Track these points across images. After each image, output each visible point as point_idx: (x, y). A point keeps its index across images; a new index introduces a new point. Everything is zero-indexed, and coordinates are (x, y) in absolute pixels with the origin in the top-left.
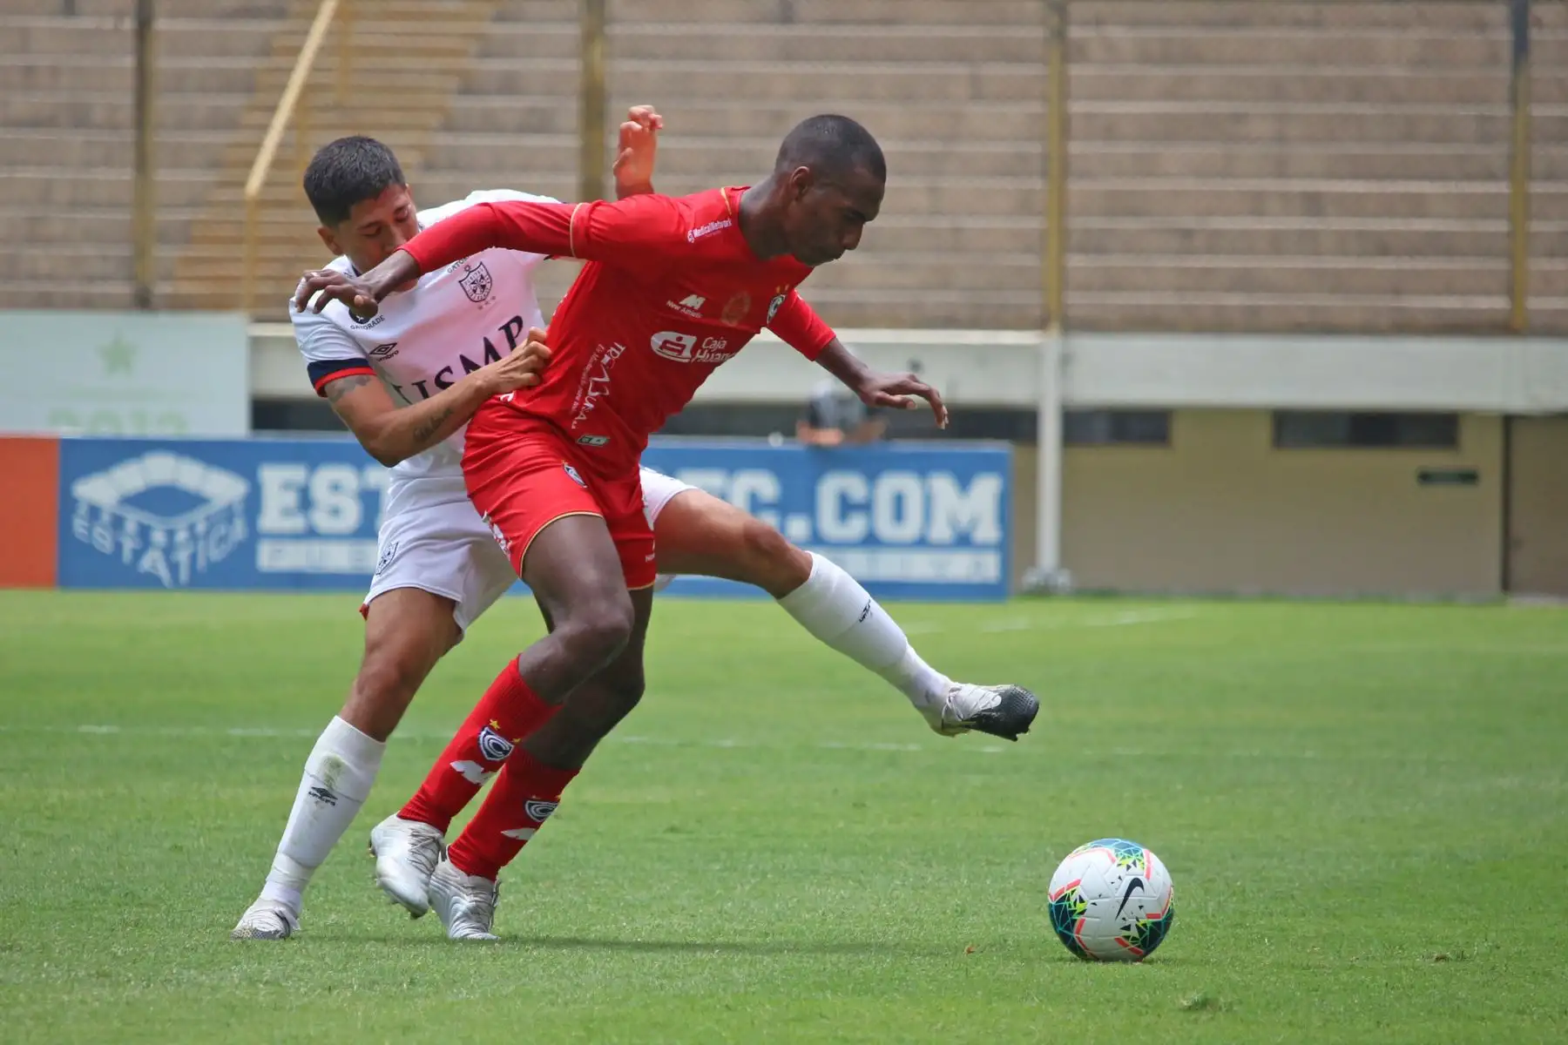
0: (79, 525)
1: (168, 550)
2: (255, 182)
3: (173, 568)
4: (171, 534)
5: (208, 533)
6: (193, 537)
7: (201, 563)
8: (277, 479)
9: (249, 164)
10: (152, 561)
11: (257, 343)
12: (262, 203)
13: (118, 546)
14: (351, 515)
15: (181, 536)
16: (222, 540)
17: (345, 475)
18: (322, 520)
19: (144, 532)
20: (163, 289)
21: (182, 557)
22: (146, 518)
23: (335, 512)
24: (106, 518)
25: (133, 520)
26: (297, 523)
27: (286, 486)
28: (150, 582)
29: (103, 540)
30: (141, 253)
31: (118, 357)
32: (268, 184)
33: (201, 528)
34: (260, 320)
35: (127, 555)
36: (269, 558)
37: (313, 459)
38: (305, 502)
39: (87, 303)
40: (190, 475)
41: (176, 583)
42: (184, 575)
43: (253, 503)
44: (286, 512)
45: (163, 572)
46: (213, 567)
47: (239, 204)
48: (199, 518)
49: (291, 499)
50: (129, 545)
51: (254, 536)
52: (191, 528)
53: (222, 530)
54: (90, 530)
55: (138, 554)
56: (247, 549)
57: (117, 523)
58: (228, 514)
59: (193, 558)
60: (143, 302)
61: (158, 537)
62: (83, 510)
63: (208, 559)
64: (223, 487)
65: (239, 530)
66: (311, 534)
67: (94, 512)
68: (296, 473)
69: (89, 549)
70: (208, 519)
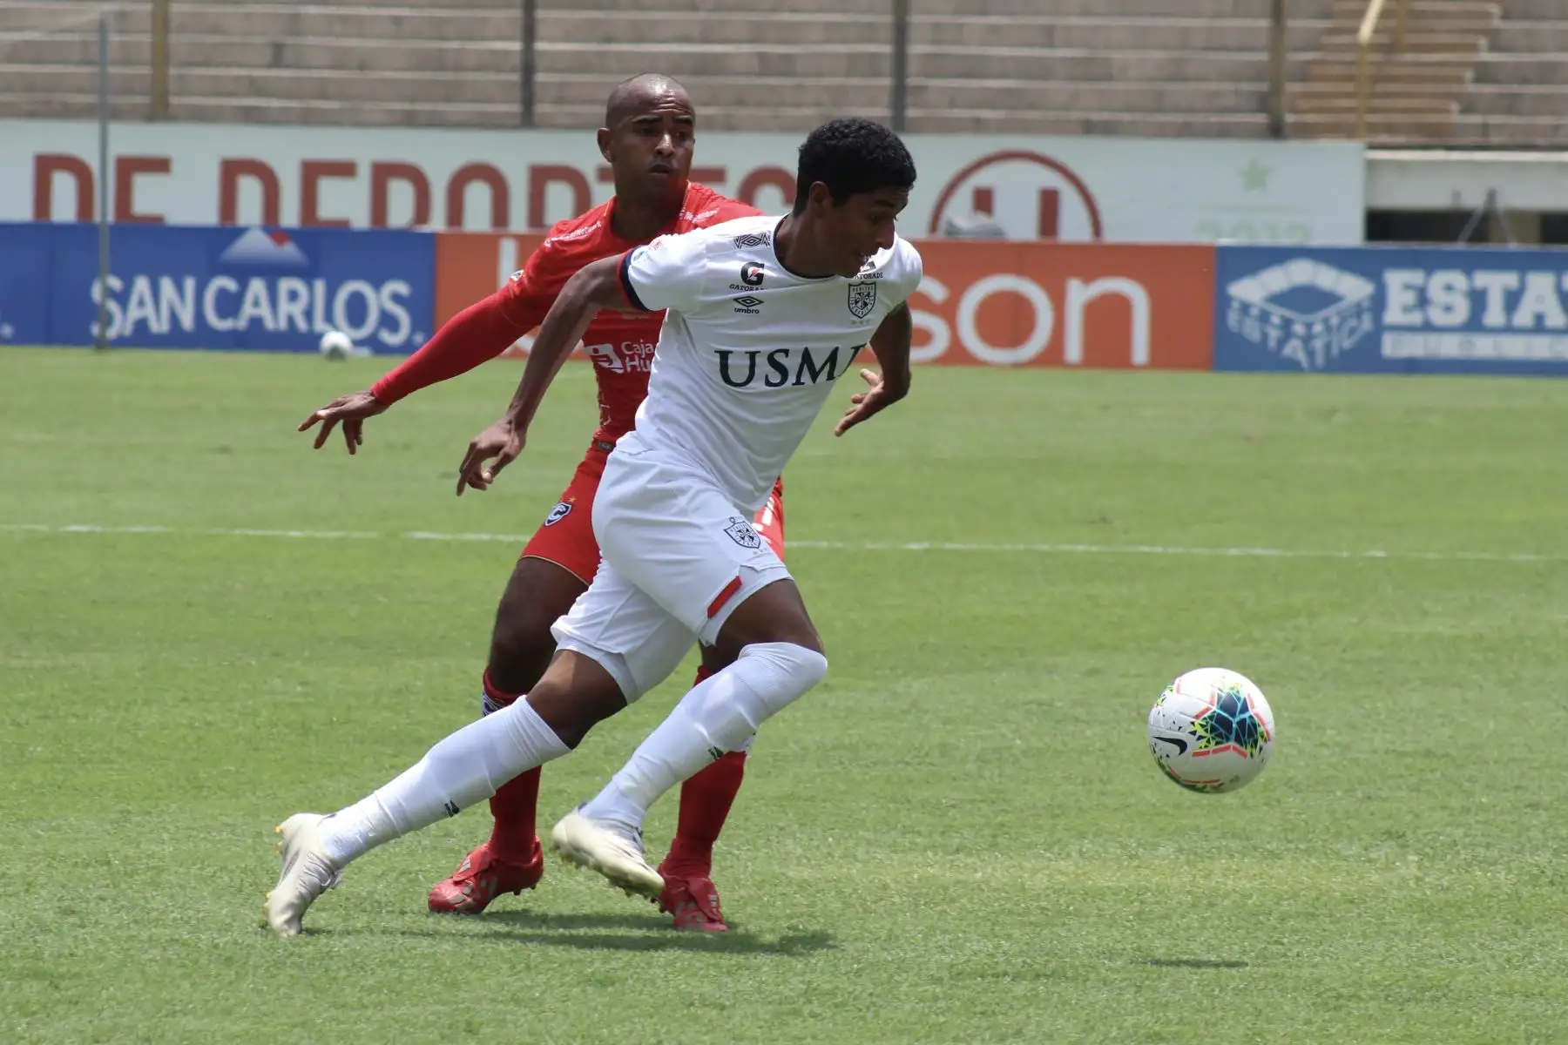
0: (1233, 318)
1: (1308, 339)
2: (1366, 30)
3: (1311, 354)
4: (1309, 326)
5: (1340, 326)
6: (1328, 329)
7: (1335, 351)
8: (1398, 282)
9: (1360, 14)
10: (1294, 349)
11: (1371, 165)
12: (1374, 47)
13: (1265, 336)
14: (1461, 313)
15: (1318, 328)
16: (1352, 332)
17: (1458, 279)
18: (1437, 316)
19: (1287, 324)
20: (1290, 118)
21: (1318, 344)
22: (1288, 314)
23: (1448, 309)
24: (1254, 312)
25: (1277, 314)
26: (1416, 318)
27: (1407, 287)
28: (1292, 366)
29: (1252, 331)
30: (1276, 91)
31: (1255, 177)
32: (1377, 31)
33: (1334, 321)
34: (1372, 147)
35: (1272, 343)
36: (1392, 347)
37: (1430, 265)
38: (1423, 300)
39: (1223, 132)
40: (1325, 277)
41: (1314, 369)
42: (1320, 360)
43: (1379, 302)
44: (1407, 309)
45: (1301, 356)
46: (1344, 354)
47: (1356, 47)
48: (1331, 313)
49: (1410, 298)
50: (1274, 334)
51: (1380, 328)
52: (1326, 321)
53: (1353, 322)
54: (1240, 322)
55: (1282, 343)
56: (1374, 339)
57: (1264, 317)
58: (1358, 311)
59: (1328, 347)
60: (1276, 131)
61: (1299, 329)
62: (1235, 305)
63: (1340, 348)
64: (1354, 288)
65: (1367, 324)
66: (1428, 327)
67: (1245, 308)
68: (1416, 277)
69: (1239, 337)
70: (1339, 313)
